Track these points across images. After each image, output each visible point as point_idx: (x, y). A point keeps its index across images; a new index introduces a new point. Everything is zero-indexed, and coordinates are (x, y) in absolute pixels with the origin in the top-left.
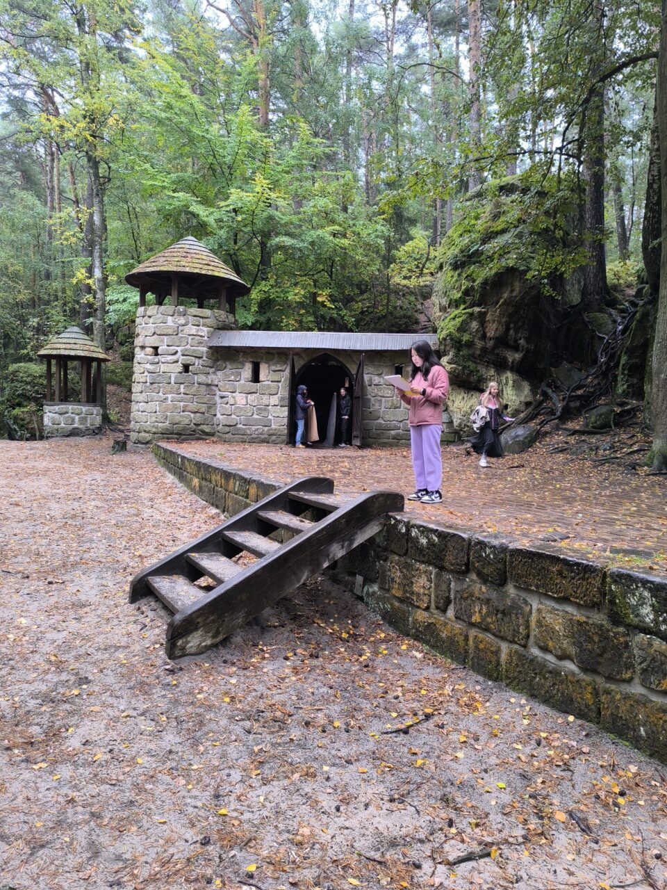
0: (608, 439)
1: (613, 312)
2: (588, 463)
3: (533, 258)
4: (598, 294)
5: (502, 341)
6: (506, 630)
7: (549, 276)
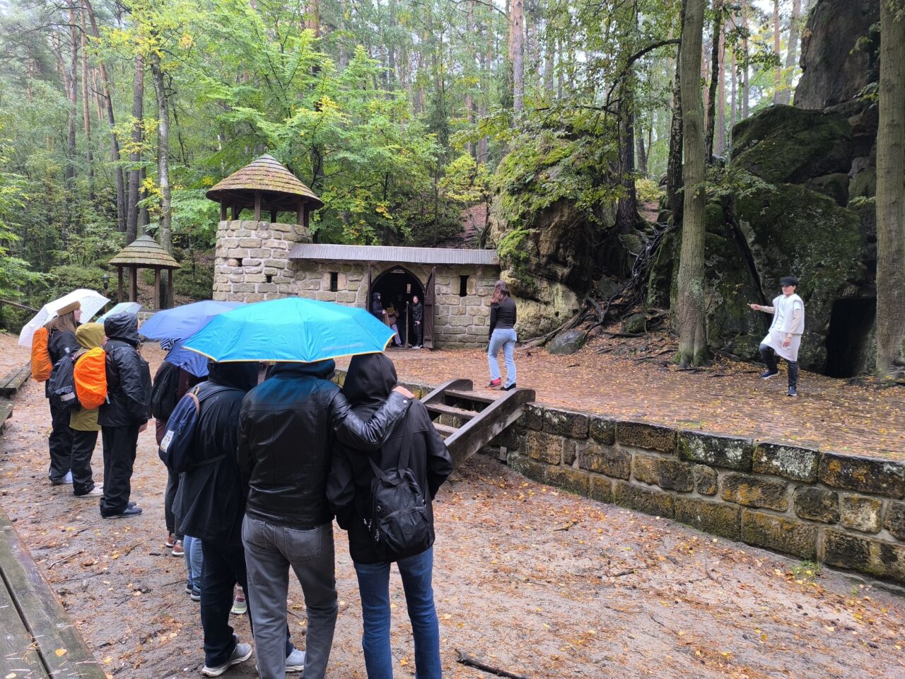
0: (643, 341)
1: (642, 234)
2: (629, 362)
4: (630, 218)
5: (553, 258)
6: (616, 472)
7: (593, 206)
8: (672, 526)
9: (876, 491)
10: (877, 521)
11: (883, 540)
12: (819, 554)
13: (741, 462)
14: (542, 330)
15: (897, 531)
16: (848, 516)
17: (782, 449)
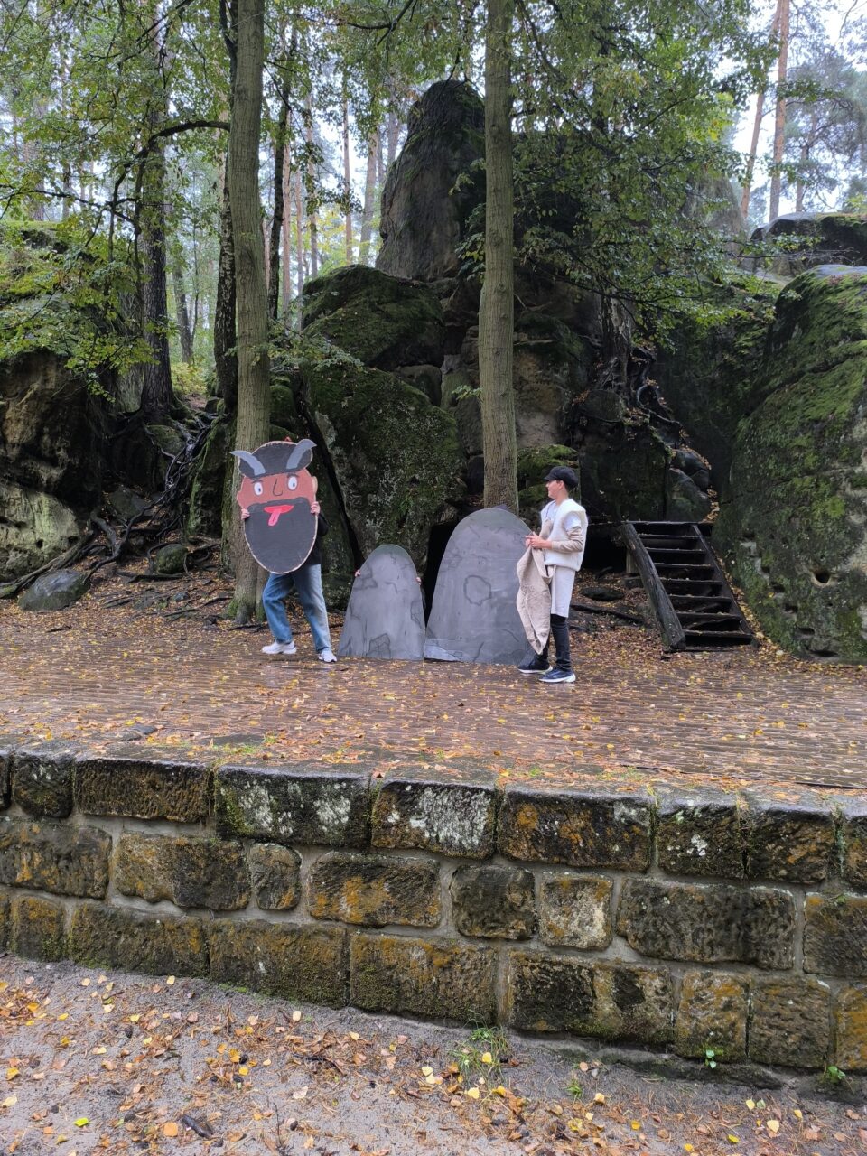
0: (181, 586)
1: (181, 426)
2: (159, 619)
3: (76, 341)
4: (162, 401)
5: (31, 450)
6: (74, 883)
7: (98, 369)
8: (203, 998)
9: (601, 860)
10: (606, 925)
11: (618, 961)
12: (501, 1008)
13: (348, 828)
14: (11, 571)
15: (643, 940)
16: (554, 920)
17: (429, 792)
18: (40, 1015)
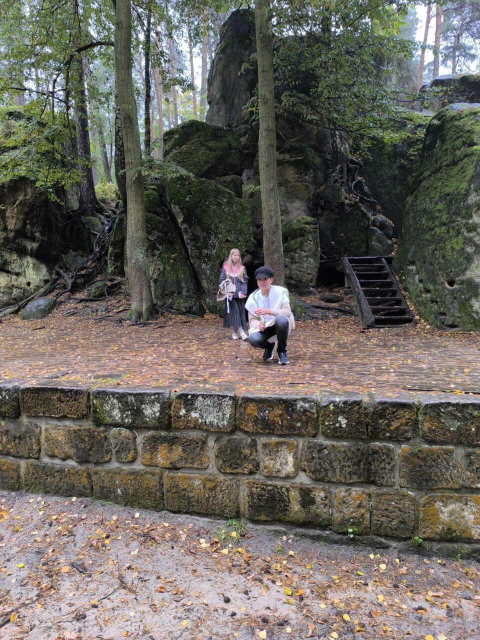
0: (104, 303)
1: (102, 217)
2: (91, 322)
3: (40, 171)
4: (90, 203)
5: (21, 233)
6: (23, 451)
7: (53, 186)
8: (90, 507)
9: (291, 431)
10: (295, 465)
11: (301, 484)
12: (242, 509)
13: (159, 418)
14: (15, 299)
15: (314, 472)
16: (267, 463)
17: (200, 398)
18: (6, 517)
